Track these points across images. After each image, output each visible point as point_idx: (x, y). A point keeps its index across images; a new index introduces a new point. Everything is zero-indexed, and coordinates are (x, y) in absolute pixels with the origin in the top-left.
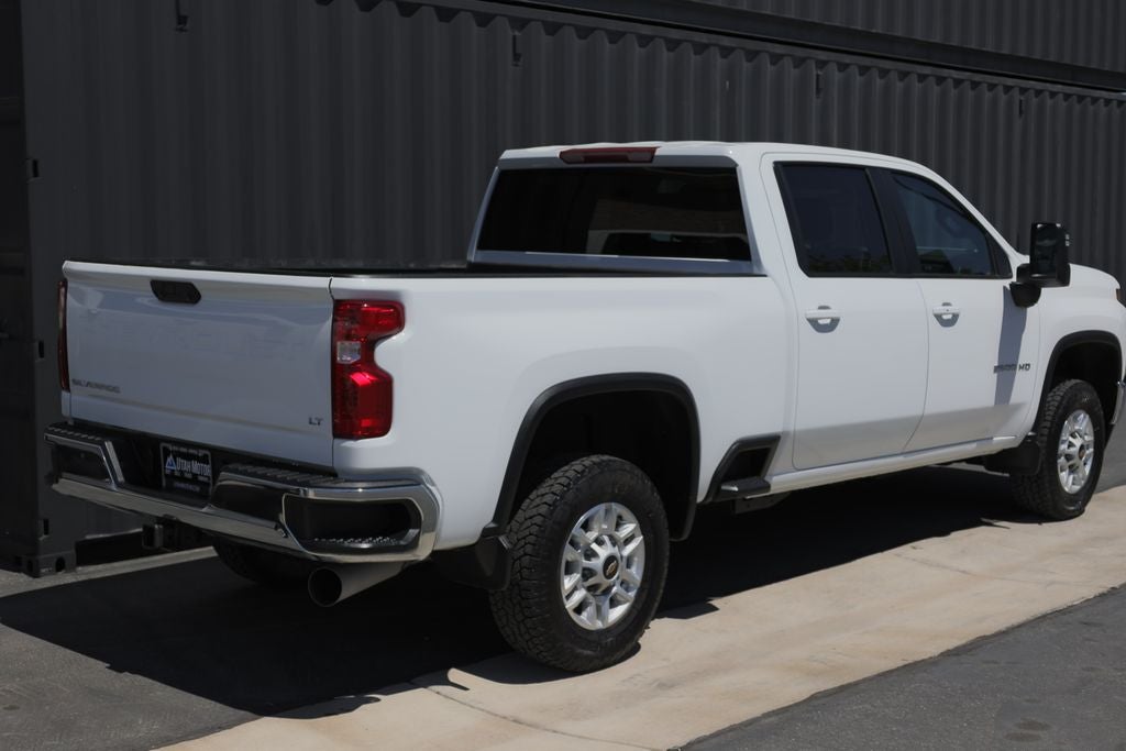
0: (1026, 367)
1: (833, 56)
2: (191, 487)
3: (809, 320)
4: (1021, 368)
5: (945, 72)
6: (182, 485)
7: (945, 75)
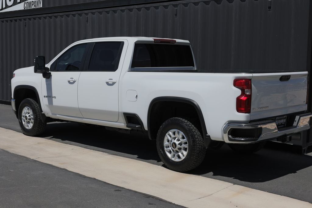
2: (281, 126)
6: (280, 127)
7: (132, 8)
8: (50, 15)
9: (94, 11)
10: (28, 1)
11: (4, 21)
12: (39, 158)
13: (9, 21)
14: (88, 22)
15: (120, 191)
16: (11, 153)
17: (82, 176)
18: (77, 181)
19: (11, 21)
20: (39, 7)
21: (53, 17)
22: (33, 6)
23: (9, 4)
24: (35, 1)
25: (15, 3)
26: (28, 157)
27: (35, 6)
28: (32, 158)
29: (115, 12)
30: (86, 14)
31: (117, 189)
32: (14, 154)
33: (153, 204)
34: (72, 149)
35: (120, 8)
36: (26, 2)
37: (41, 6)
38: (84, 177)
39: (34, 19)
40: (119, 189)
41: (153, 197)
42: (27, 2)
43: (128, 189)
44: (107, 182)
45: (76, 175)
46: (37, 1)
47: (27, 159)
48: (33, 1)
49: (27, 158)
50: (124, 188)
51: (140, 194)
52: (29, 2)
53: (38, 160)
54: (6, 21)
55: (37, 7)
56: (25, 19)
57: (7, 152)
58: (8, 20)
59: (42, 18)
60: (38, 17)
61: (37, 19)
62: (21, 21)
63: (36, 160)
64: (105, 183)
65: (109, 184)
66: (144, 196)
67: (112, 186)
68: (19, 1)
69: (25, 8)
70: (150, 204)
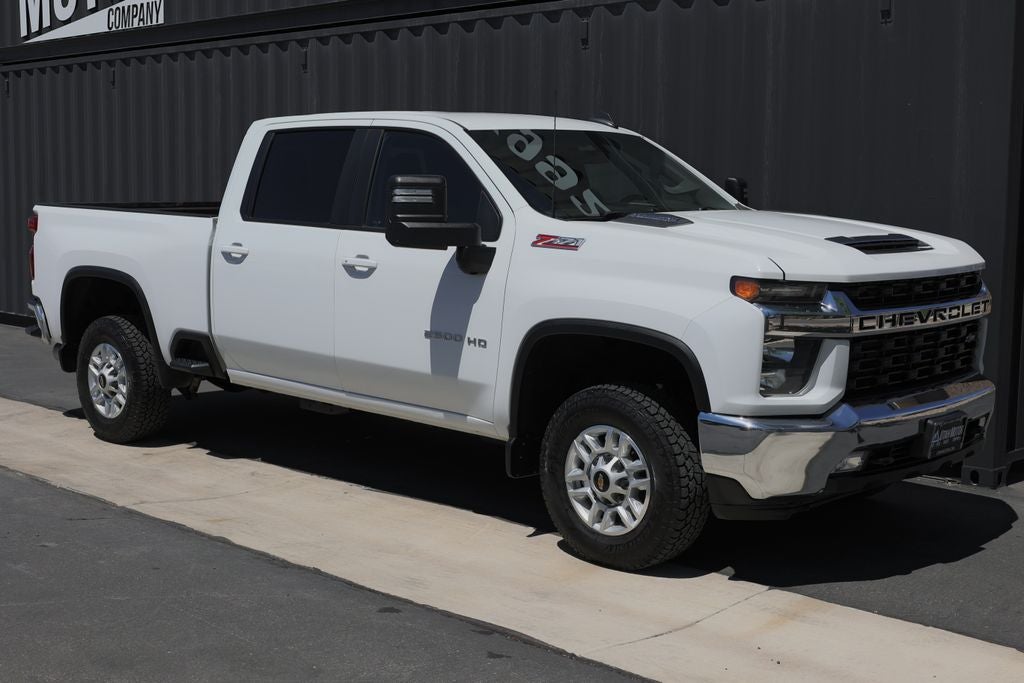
0: (482, 343)
1: (333, 30)
3: (223, 253)
4: (470, 342)
5: (445, 18)
7: (446, 21)
8: (189, 48)
9: (325, 32)
10: (120, 5)
11: (48, 69)
12: (142, 502)
13: (36, 71)
14: (308, 70)
15: (398, 611)
16: (55, 487)
17: (275, 562)
18: (259, 578)
19: (69, 68)
20: (154, 23)
21: (198, 55)
22: (136, 20)
23: (63, 13)
24: (142, 5)
25: (81, 12)
26: (108, 498)
27: (143, 20)
28: (120, 504)
29: (391, 34)
30: (303, 43)
31: (389, 604)
32: (65, 489)
33: (502, 656)
34: (253, 474)
35: (408, 23)
36: (114, 7)
37: (161, 21)
38: (285, 565)
39: (141, 60)
40: (392, 605)
41: (504, 632)
42: (118, 8)
43: (423, 606)
44: (355, 581)
45: (258, 558)
46: (148, 3)
47: (105, 507)
48: (135, 6)
49: (104, 502)
50: (411, 602)
51: (461, 620)
52: (123, 8)
53: (140, 510)
54: (54, 68)
55: (149, 24)
56: (111, 63)
57: (44, 484)
58: (32, 70)
59: (164, 58)
60: (152, 54)
61: (149, 60)
62: (99, 68)
63: (134, 508)
64: (350, 584)
65: (362, 588)
66: (473, 628)
67: (373, 594)
68: (94, 6)
69: (110, 28)
70: (492, 655)
